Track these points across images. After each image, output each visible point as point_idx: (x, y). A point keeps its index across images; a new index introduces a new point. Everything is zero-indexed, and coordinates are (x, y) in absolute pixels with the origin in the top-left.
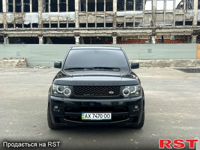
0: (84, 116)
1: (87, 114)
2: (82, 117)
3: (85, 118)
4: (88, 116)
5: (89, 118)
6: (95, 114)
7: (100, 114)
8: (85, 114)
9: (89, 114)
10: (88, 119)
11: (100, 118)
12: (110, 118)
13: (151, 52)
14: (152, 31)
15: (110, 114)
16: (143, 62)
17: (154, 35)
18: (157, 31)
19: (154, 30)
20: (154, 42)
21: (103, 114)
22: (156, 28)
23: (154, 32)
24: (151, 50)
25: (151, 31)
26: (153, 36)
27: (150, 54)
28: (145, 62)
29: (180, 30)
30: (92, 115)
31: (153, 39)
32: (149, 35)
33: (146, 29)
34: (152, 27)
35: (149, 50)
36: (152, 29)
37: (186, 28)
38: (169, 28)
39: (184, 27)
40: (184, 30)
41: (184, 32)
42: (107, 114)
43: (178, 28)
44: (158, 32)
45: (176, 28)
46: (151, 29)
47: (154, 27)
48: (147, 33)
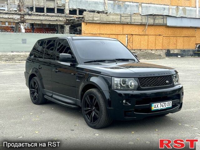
0: (153, 106)
1: (156, 104)
2: (152, 107)
3: (154, 109)
4: (156, 106)
5: (158, 108)
6: (162, 103)
7: (165, 103)
8: (154, 104)
9: (157, 104)
10: (156, 109)
11: (165, 107)
12: (171, 106)
13: (25, 43)
14: (21, 17)
15: (171, 102)
16: (21, 55)
17: (23, 22)
18: (27, 17)
19: (22, 16)
20: (23, 31)
21: (167, 103)
22: (25, 14)
23: (23, 19)
24: (25, 40)
25: (19, 17)
26: (22, 24)
27: (25, 45)
28: (23, 55)
29: (52, 18)
30: (159, 104)
31: (22, 27)
32: (16, 21)
33: (13, 14)
34: (20, 13)
35: (23, 40)
36: (21, 14)
37: (58, 16)
38: (40, 15)
39: (56, 15)
40: (56, 18)
41: (57, 20)
42: (169, 102)
43: (50, 16)
44: (27, 19)
45: (48, 16)
46: (19, 14)
47: (22, 13)
48: (14, 19)
